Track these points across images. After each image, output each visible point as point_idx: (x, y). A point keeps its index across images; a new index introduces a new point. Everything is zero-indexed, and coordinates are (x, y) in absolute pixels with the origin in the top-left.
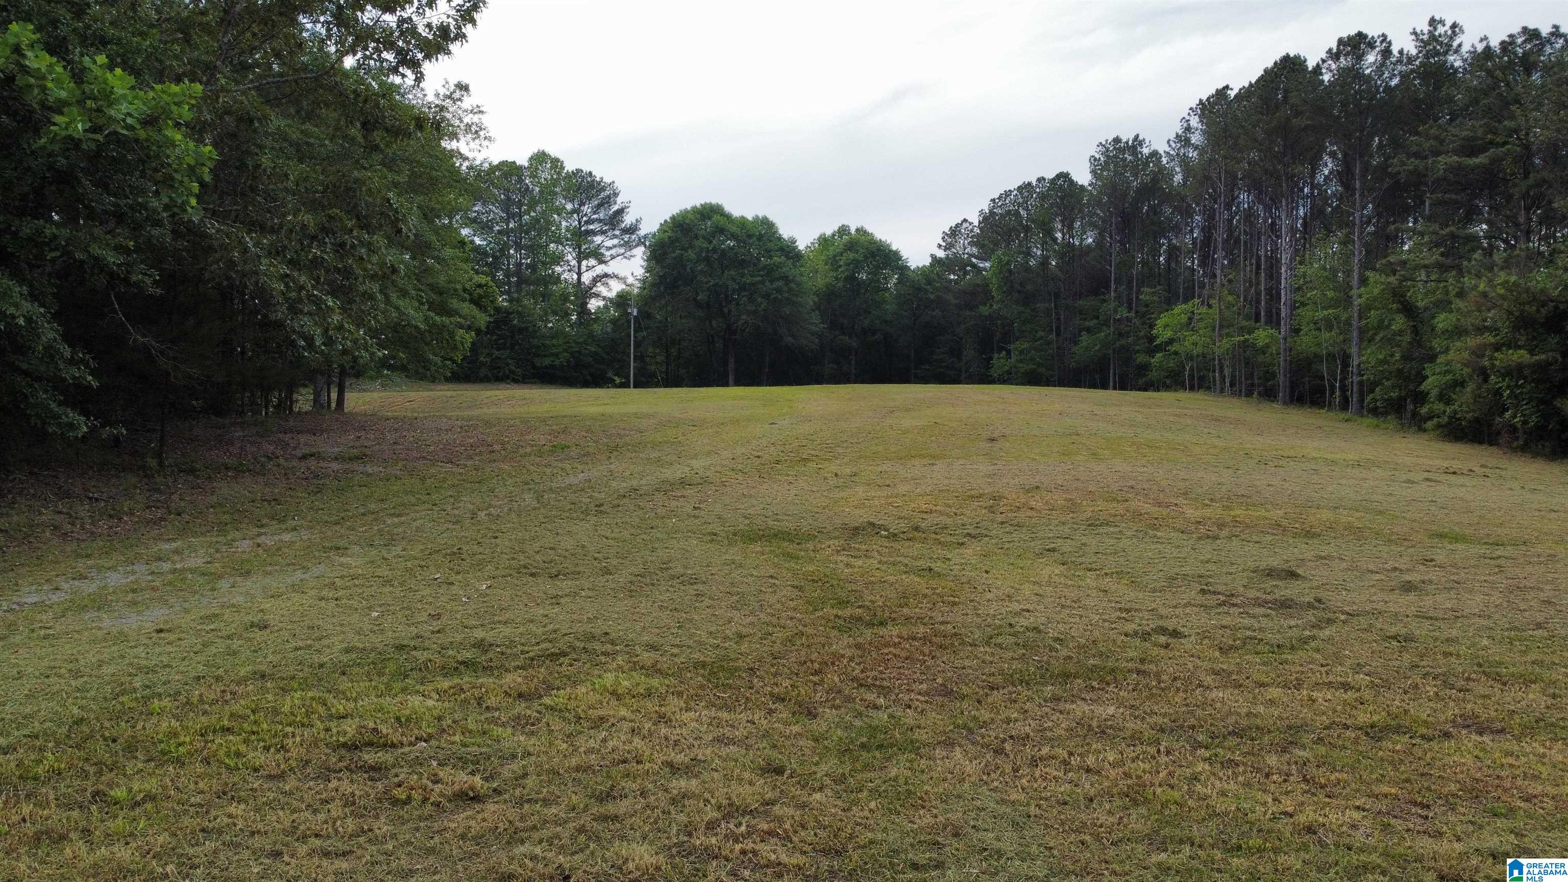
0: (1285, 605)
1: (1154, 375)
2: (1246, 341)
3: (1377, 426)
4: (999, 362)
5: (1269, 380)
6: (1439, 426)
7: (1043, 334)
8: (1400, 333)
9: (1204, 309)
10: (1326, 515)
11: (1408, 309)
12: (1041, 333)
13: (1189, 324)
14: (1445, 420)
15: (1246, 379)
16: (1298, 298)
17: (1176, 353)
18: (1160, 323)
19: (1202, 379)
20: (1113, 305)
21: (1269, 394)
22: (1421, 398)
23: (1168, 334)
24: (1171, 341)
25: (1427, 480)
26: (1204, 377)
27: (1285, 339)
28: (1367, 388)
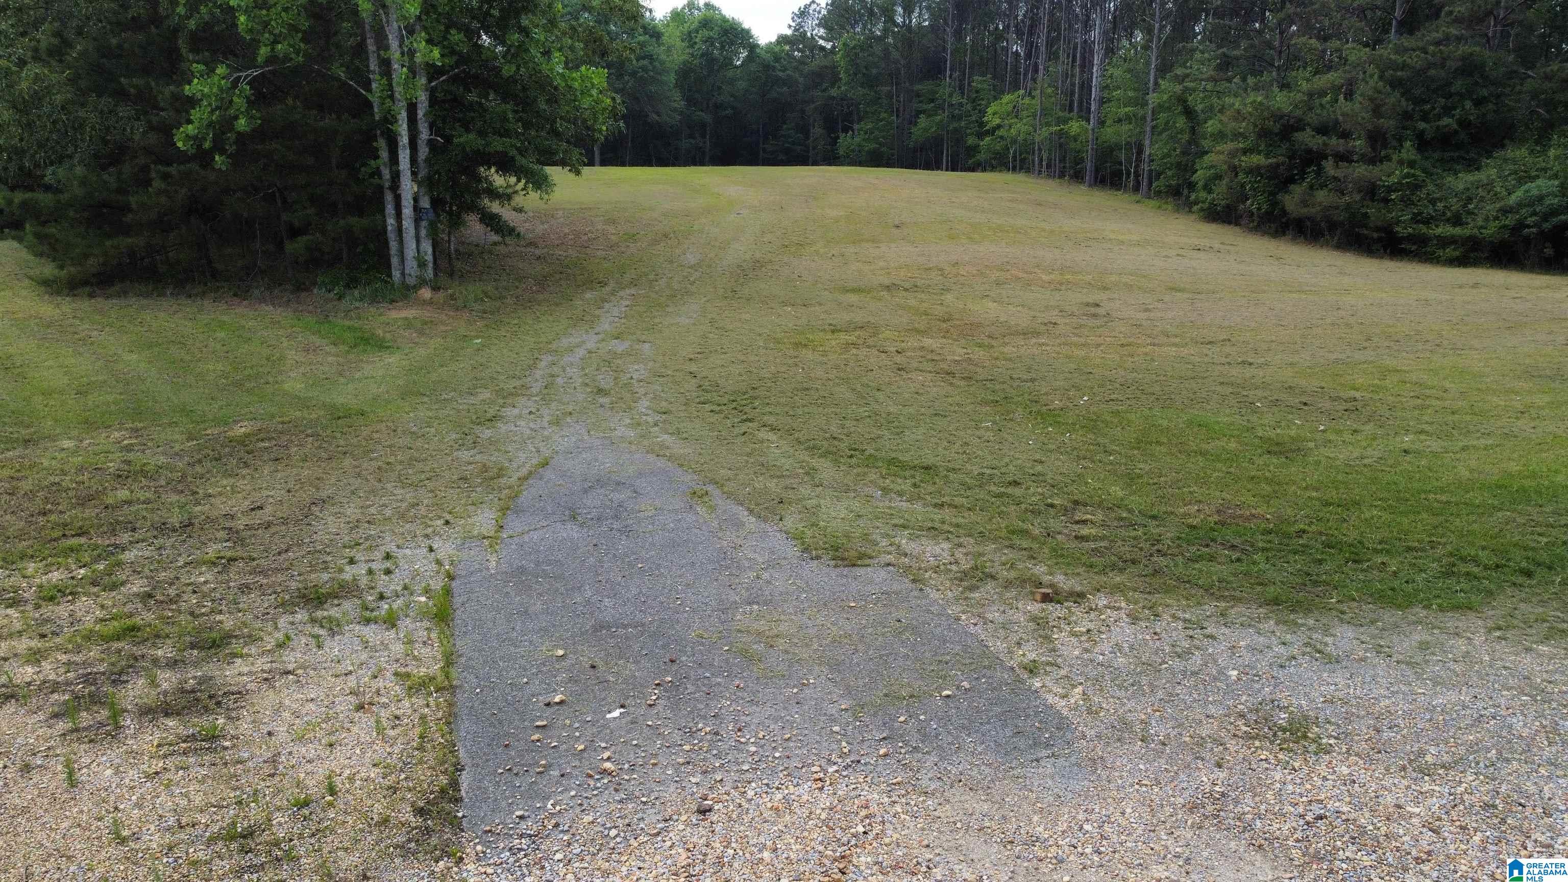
0: (1095, 316)
1: (982, 157)
2: (1062, 129)
3: (1159, 207)
4: (845, 142)
5: (1078, 164)
6: (1202, 210)
7: (885, 115)
8: (1181, 131)
9: (1027, 100)
10: (1114, 278)
11: (1189, 113)
12: (883, 115)
13: (1016, 112)
14: (1206, 205)
15: (1060, 161)
16: (1105, 95)
17: (1002, 137)
18: (990, 110)
19: (1023, 161)
20: (948, 90)
21: (1078, 177)
22: (1192, 186)
23: (997, 121)
24: (999, 127)
25: (1178, 255)
26: (1025, 159)
27: (1093, 130)
28: (1154, 176)
